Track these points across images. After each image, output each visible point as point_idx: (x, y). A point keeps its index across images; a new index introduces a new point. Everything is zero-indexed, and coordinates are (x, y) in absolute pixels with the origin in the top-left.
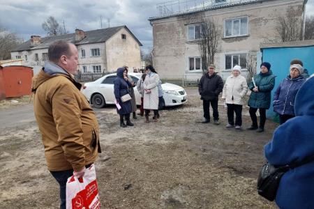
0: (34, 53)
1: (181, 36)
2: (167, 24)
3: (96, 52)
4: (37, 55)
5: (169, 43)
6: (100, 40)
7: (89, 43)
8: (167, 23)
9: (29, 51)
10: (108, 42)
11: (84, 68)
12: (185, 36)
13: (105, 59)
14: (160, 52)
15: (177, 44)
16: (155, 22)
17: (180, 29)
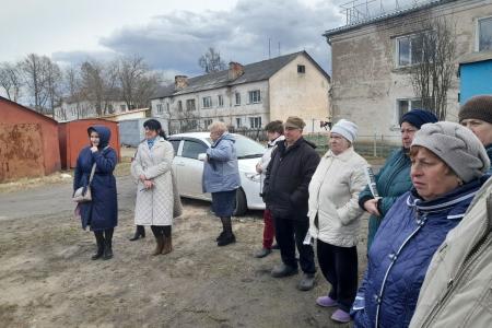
0: (177, 99)
1: (384, 59)
2: (357, 39)
3: (255, 97)
4: (180, 102)
5: (361, 73)
6: (262, 77)
7: (246, 83)
8: (357, 37)
9: (172, 97)
10: (274, 80)
11: (238, 120)
12: (390, 60)
13: (268, 108)
14: (344, 92)
15: (375, 74)
16: (335, 37)
17: (382, 47)
